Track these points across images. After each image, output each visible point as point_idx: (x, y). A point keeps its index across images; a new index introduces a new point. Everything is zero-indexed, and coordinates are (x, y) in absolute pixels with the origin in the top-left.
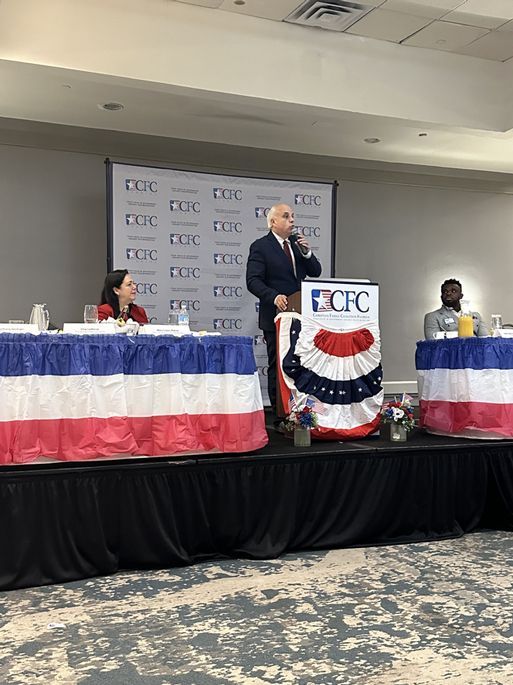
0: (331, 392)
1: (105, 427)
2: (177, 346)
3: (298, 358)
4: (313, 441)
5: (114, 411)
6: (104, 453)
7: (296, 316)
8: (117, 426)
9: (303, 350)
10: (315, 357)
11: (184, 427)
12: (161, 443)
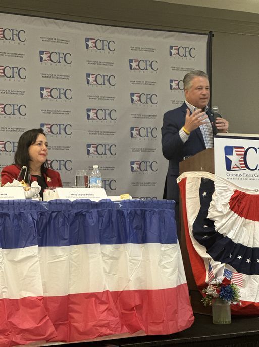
0: (249, 261)
1: (18, 310)
2: (94, 211)
3: (211, 223)
4: (234, 317)
5: (26, 290)
6: (18, 341)
7: (207, 175)
8: (31, 308)
9: (218, 214)
10: (230, 222)
11: (104, 307)
12: (80, 325)
